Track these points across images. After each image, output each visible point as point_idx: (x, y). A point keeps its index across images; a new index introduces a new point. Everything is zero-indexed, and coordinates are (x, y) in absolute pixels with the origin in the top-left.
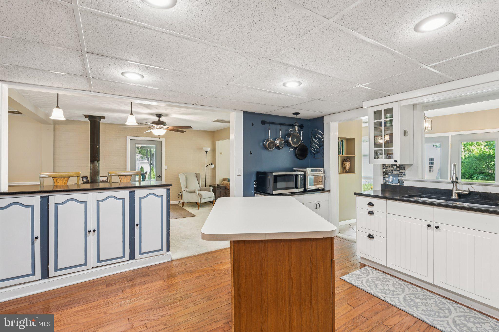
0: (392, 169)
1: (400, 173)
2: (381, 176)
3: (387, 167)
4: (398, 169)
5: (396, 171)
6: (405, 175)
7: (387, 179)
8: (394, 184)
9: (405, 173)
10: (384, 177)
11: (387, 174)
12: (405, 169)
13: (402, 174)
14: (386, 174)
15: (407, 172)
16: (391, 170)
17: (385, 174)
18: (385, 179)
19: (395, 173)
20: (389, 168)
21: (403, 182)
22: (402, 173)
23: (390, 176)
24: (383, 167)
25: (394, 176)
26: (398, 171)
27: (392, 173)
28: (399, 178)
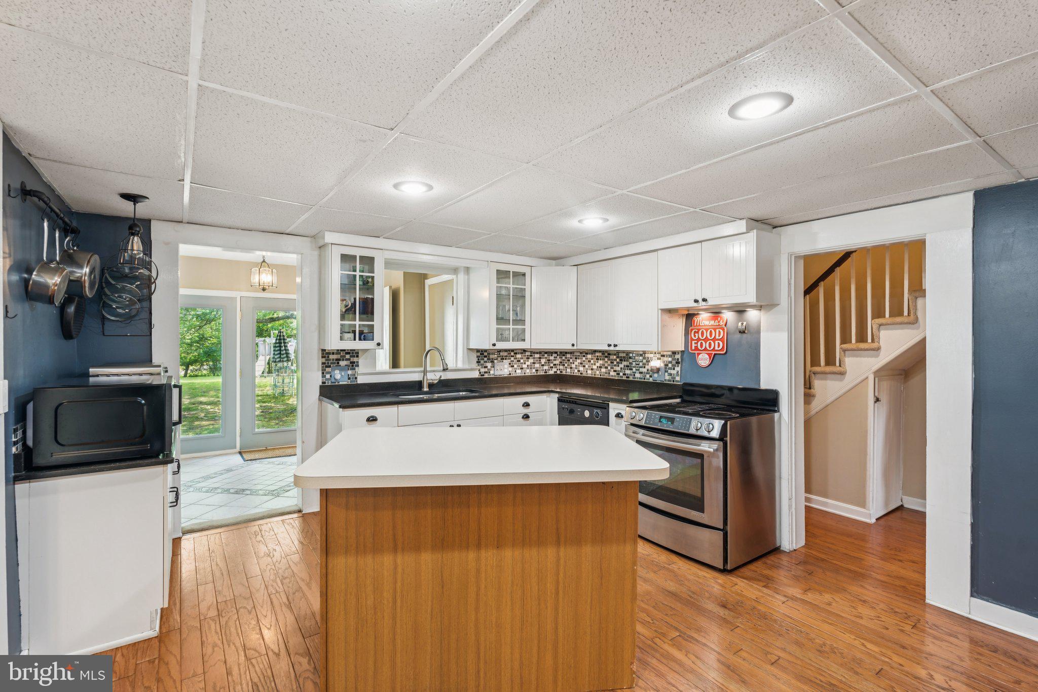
0: (338, 356)
1: (351, 363)
2: (318, 370)
3: (329, 353)
4: (348, 356)
5: (343, 360)
6: (358, 366)
7: (328, 376)
8: (341, 383)
9: (358, 362)
10: (323, 373)
11: (330, 367)
12: (357, 356)
13: (353, 365)
14: (327, 367)
15: (361, 361)
16: (337, 360)
17: (325, 366)
18: (325, 377)
19: (343, 363)
20: (331, 357)
21: (356, 378)
22: (354, 362)
23: (333, 370)
24: (323, 354)
25: (342, 369)
26: (347, 360)
27: (338, 363)
28: (350, 372)
